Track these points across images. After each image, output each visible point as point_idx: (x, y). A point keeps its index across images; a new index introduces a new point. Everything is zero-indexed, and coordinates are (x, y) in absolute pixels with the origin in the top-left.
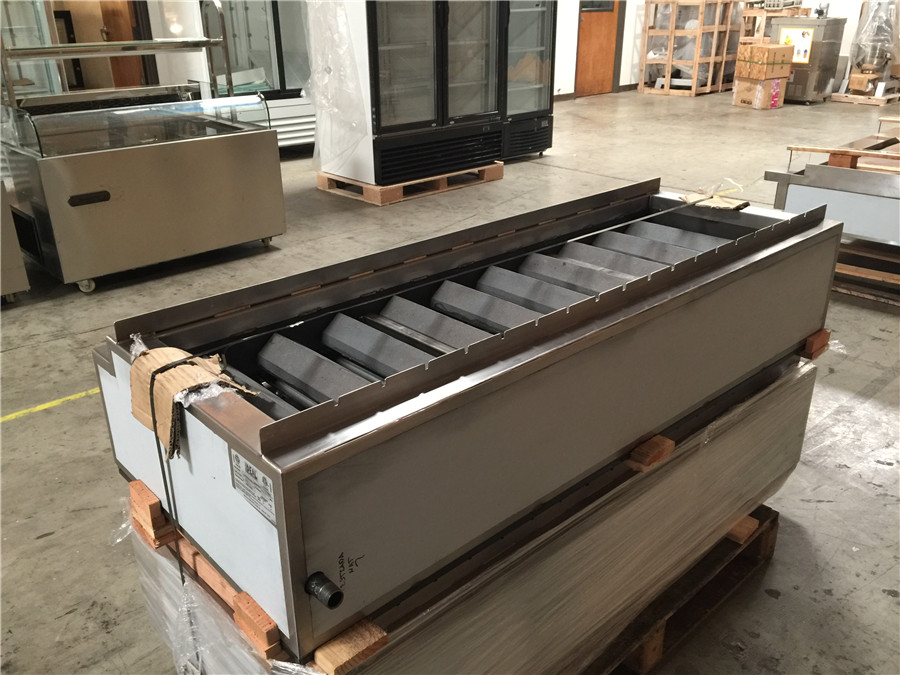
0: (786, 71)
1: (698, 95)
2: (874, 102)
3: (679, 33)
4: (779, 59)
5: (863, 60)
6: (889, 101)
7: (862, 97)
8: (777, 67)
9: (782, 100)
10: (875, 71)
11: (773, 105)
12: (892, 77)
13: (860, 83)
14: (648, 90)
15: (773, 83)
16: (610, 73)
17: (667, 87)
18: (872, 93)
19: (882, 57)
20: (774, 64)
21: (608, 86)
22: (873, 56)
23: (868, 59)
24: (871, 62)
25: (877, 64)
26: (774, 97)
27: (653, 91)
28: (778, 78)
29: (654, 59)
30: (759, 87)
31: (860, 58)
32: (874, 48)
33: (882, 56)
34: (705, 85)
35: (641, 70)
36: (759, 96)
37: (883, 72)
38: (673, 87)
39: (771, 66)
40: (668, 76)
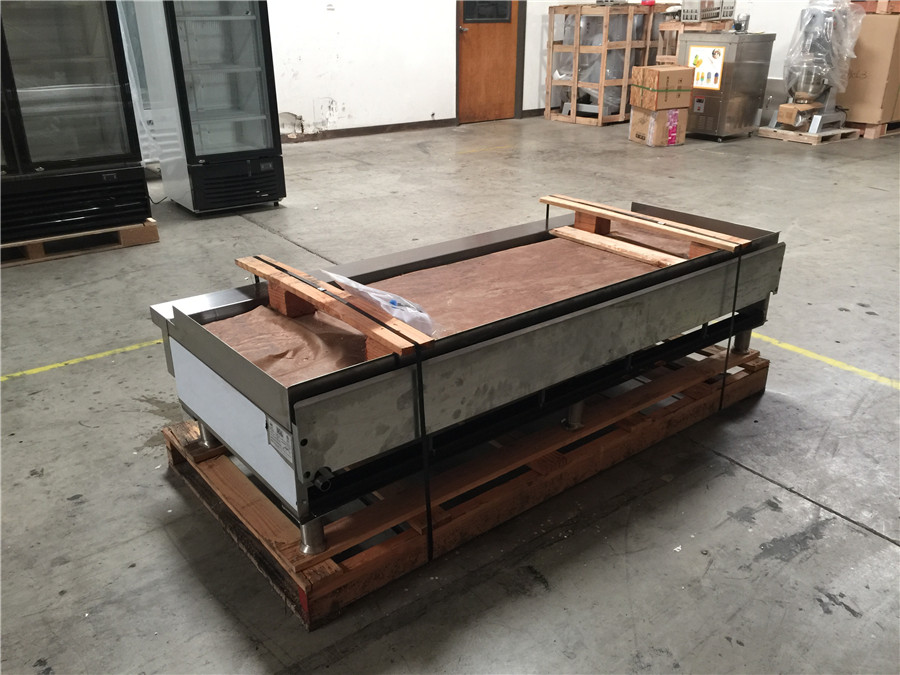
0: (685, 100)
1: (605, 124)
2: (805, 140)
3: (585, 50)
4: (673, 84)
5: (796, 86)
6: (824, 139)
7: (792, 133)
8: (672, 96)
9: (683, 135)
10: (810, 101)
11: (670, 142)
12: (837, 109)
13: (789, 115)
14: (555, 117)
15: (669, 115)
16: (511, 96)
17: (573, 113)
18: (804, 128)
19: (818, 84)
20: (667, 90)
21: (510, 110)
22: (807, 81)
23: (802, 85)
24: (806, 90)
25: (812, 92)
26: (670, 132)
27: (561, 118)
28: (676, 109)
29: (560, 80)
30: (652, 120)
31: (791, 84)
32: (809, 73)
33: (819, 81)
34: (618, 113)
35: (547, 93)
36: (652, 130)
37: (823, 102)
38: (580, 114)
39: (664, 94)
40: (574, 100)
